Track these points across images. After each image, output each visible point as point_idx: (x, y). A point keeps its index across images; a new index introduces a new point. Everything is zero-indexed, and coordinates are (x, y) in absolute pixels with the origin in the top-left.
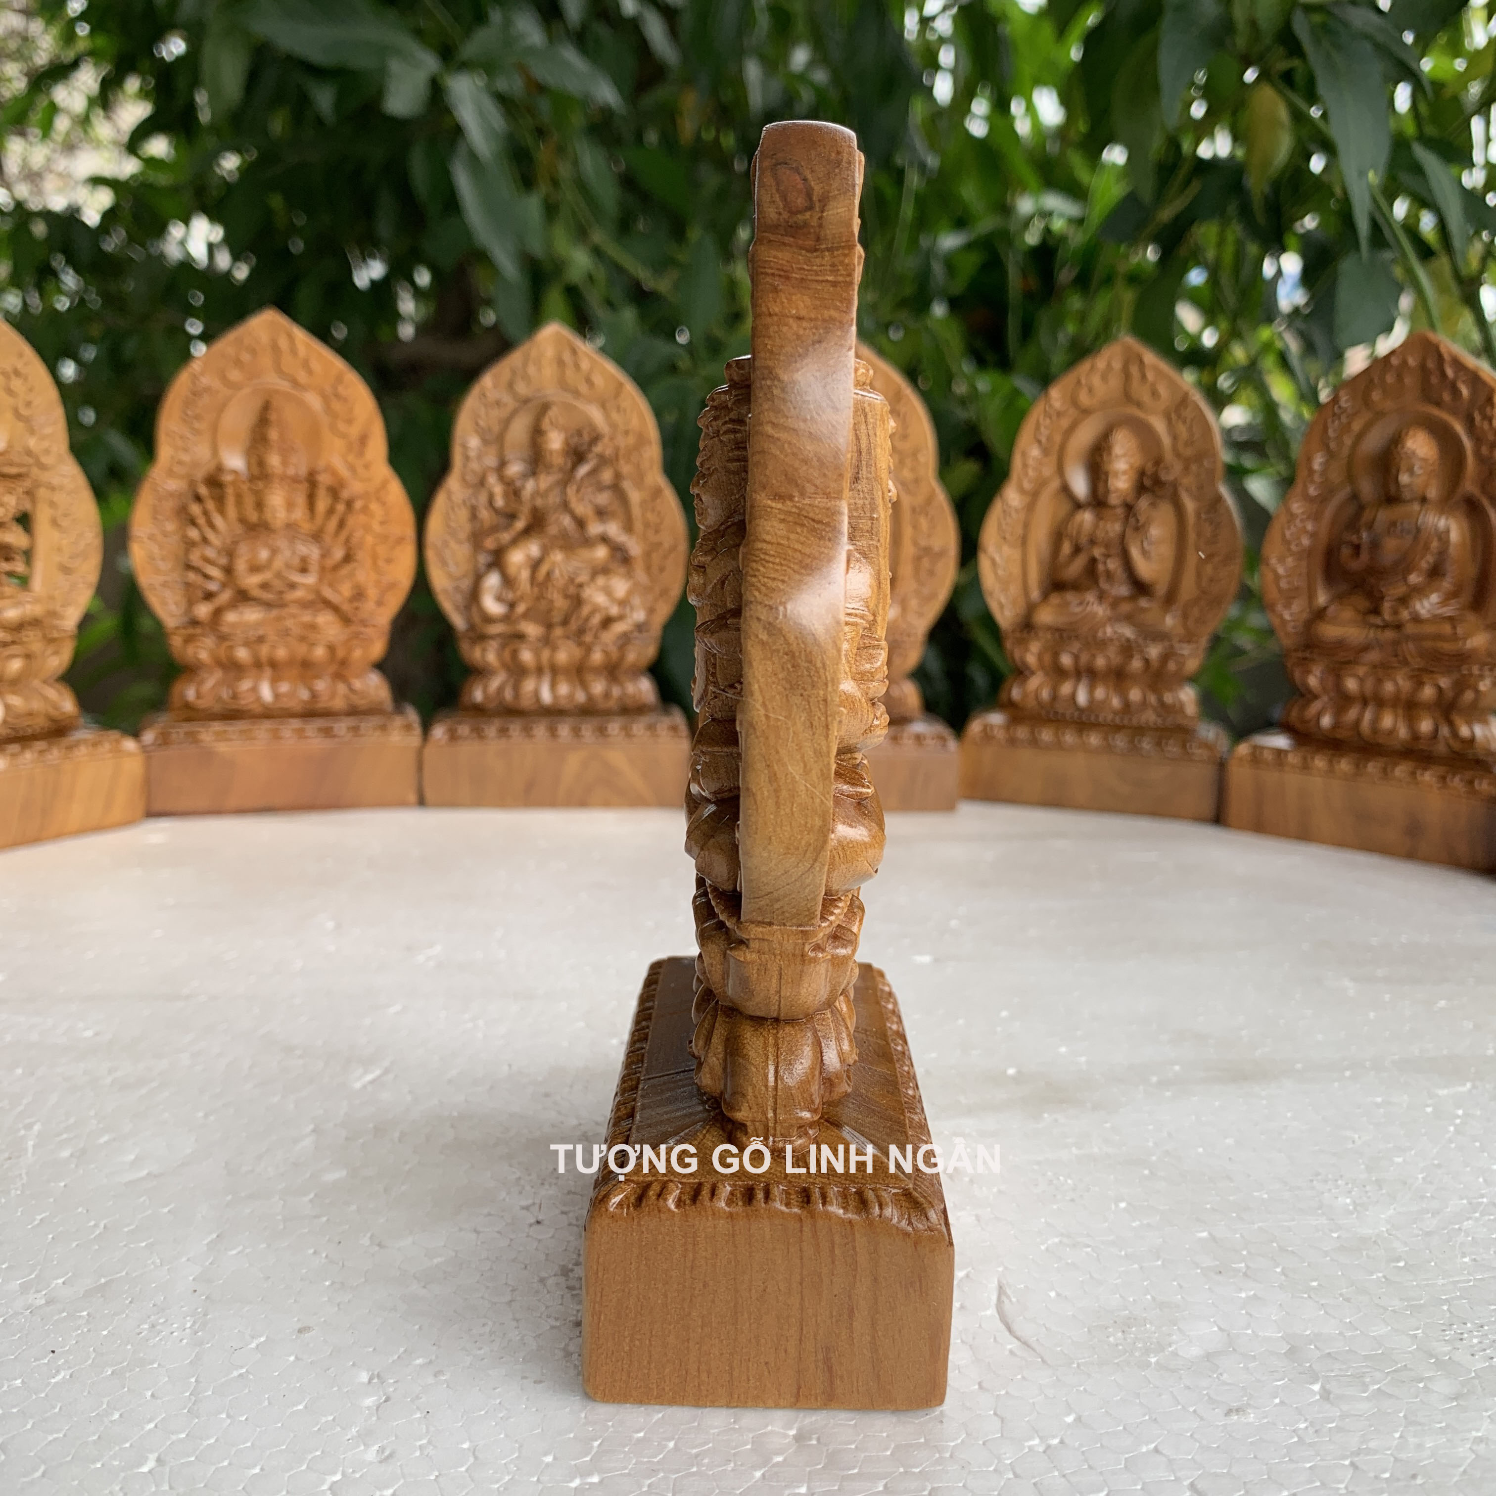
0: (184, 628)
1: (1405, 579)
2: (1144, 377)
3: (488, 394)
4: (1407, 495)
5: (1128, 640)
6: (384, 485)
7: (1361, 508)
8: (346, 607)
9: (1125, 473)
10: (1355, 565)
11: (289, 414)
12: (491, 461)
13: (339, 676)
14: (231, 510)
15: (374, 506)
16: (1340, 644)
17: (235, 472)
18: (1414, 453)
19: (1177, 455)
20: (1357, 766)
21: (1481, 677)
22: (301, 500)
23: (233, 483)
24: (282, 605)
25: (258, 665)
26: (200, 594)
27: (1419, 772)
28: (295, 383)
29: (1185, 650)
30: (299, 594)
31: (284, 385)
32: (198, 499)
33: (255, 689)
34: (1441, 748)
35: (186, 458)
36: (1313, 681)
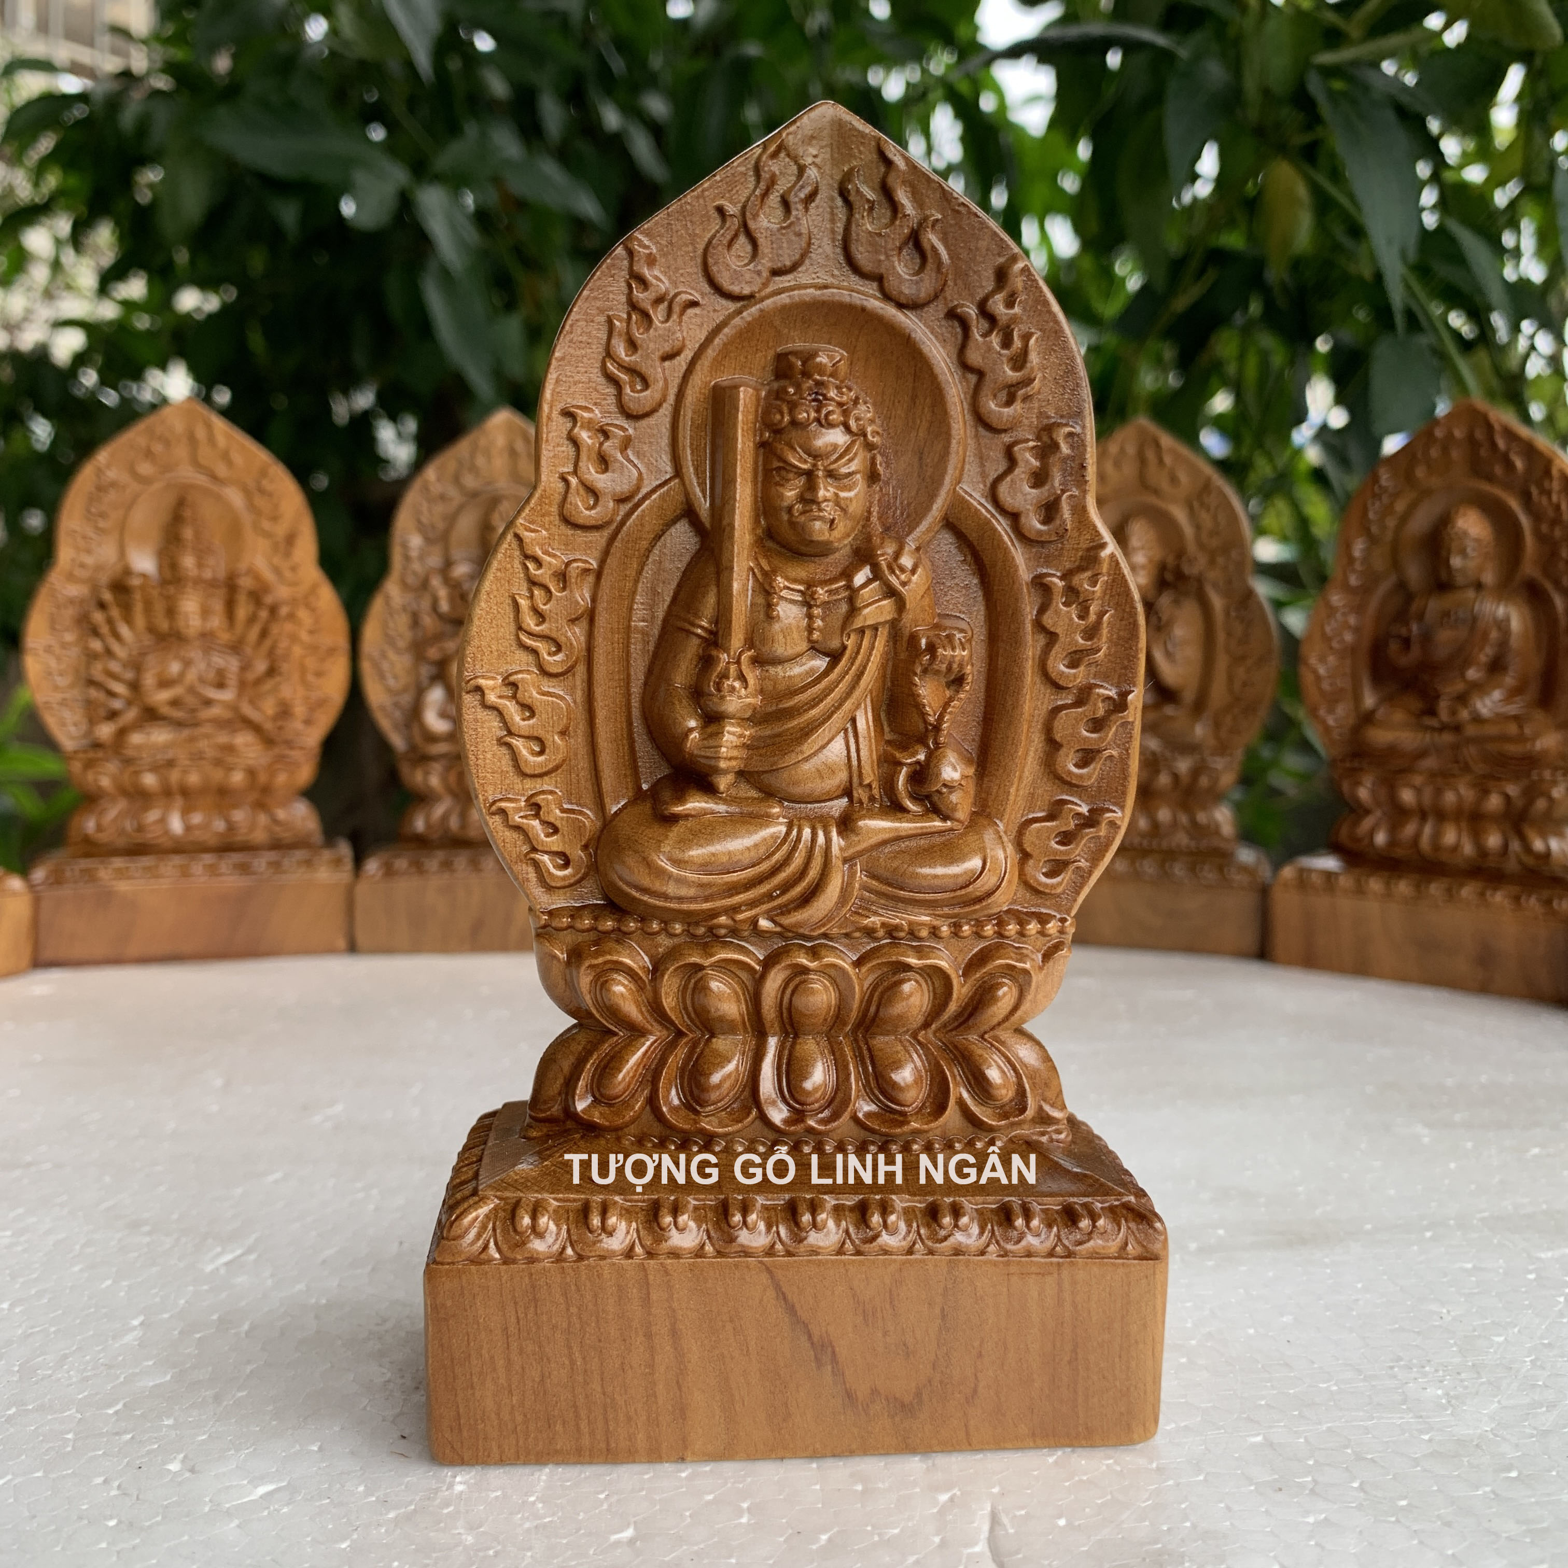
0: (85, 752)
1: (1463, 675)
2: (1161, 461)
3: (432, 489)
4: (1460, 580)
5: (1154, 754)
6: (313, 590)
7: (1409, 598)
8: (268, 726)
10: (1405, 661)
11: (207, 511)
12: (435, 560)
13: (260, 805)
14: (140, 620)
15: (303, 614)
16: (1392, 751)
17: (144, 576)
18: (1465, 533)
19: (1201, 546)
20: (1418, 887)
21: (1554, 783)
22: (218, 606)
23: (143, 588)
24: (196, 724)
25: (167, 792)
26: (102, 712)
27: (1488, 893)
28: (214, 477)
29: (1219, 763)
30: (215, 711)
31: (201, 480)
32: (102, 606)
33: (163, 821)
34: (1512, 866)
35: (89, 560)
36: (1363, 793)
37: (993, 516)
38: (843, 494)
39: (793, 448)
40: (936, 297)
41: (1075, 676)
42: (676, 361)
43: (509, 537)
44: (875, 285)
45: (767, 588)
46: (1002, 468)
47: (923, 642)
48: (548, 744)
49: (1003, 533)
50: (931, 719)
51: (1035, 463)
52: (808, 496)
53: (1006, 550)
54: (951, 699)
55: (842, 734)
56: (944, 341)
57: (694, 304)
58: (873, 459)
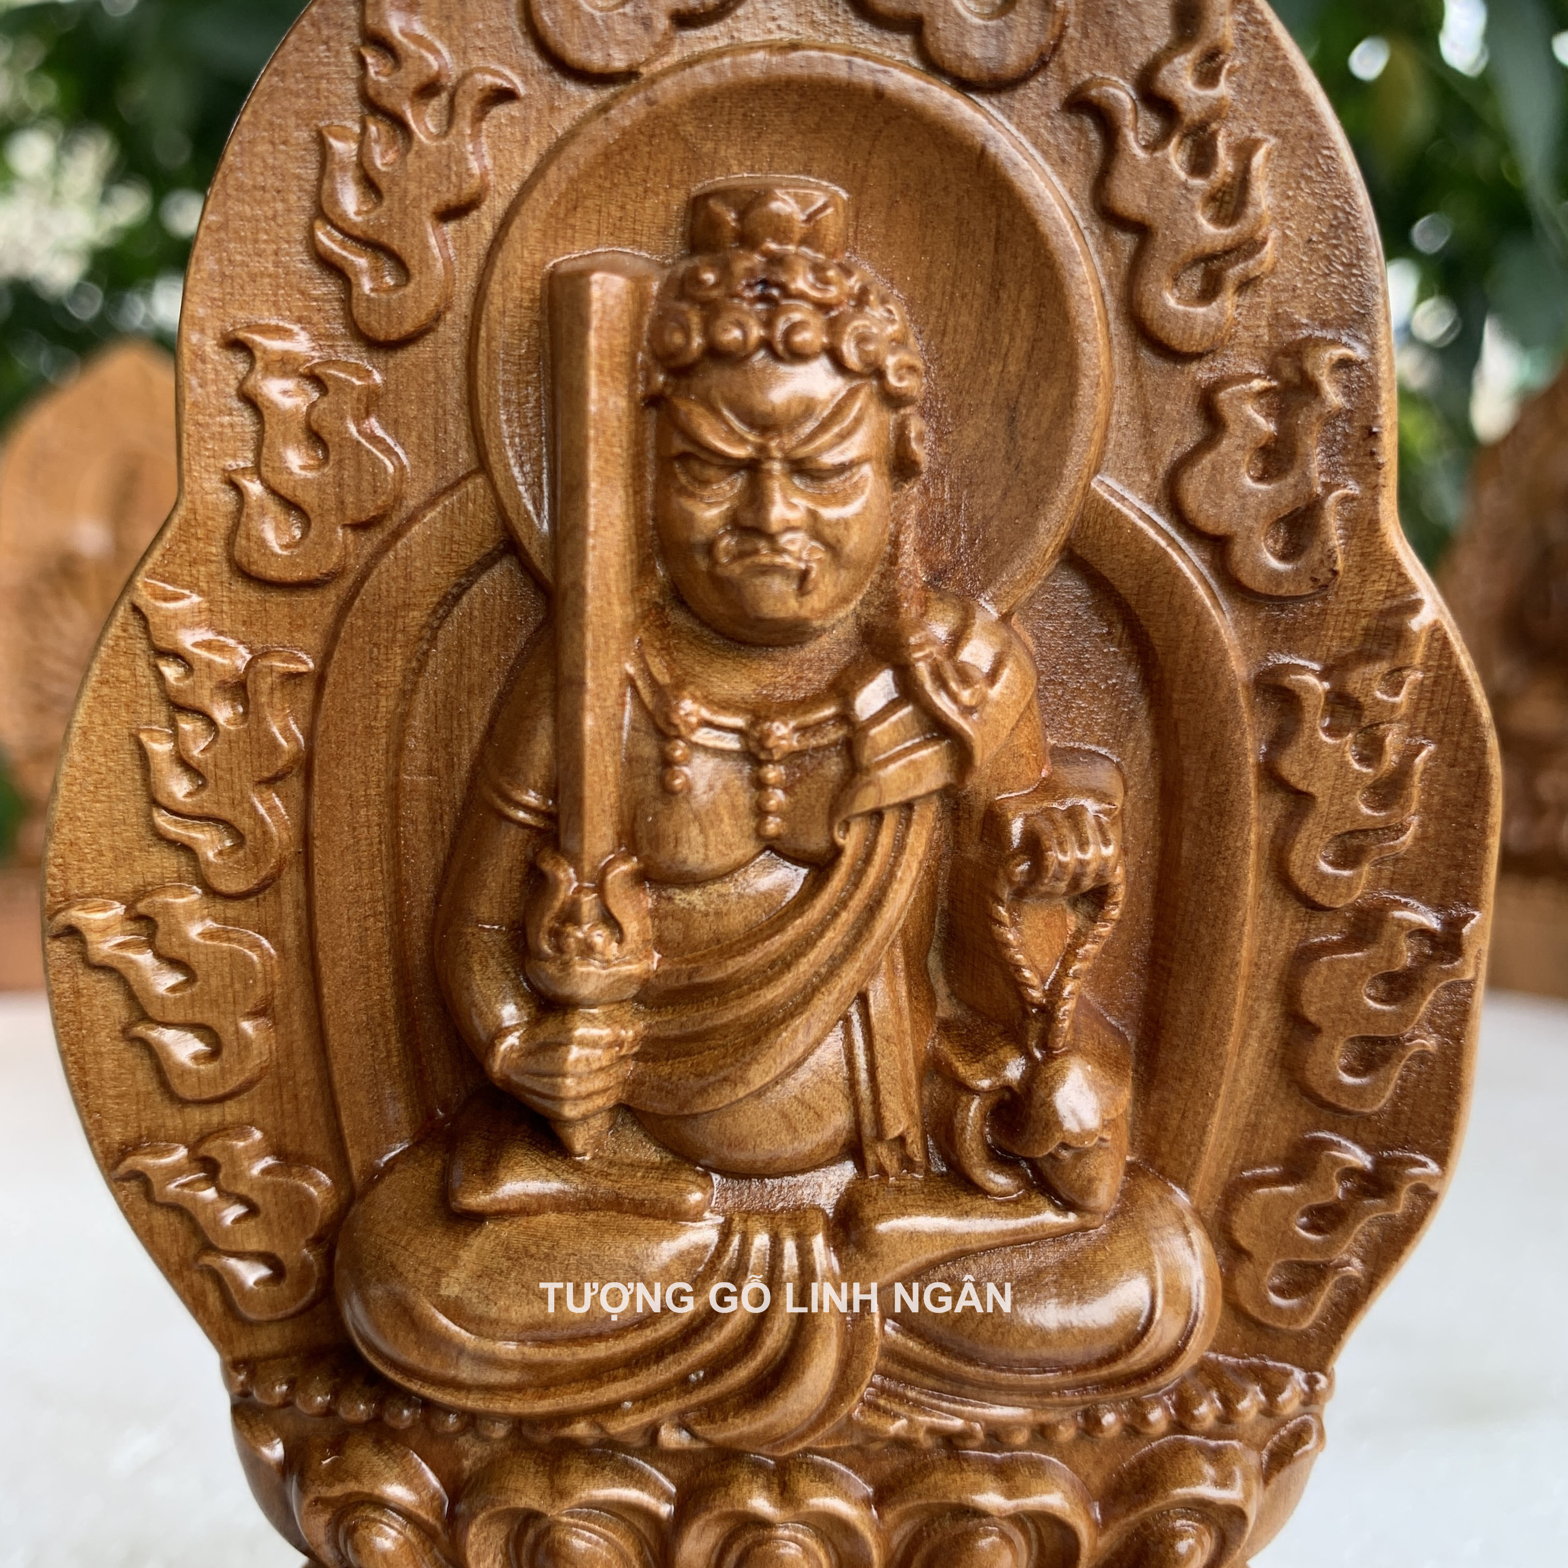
37: (1172, 541)
38: (829, 513)
39: (715, 412)
40: (1042, 64)
41: (1349, 882)
42: (468, 222)
43: (122, 612)
44: (906, 40)
45: (662, 724)
46: (1191, 438)
47: (1017, 828)
48: (227, 1037)
49: (1194, 580)
50: (1036, 994)
51: (1268, 427)
52: (748, 518)
53: (1201, 618)
54: (1079, 938)
55: (838, 1032)
56: (1061, 162)
57: (505, 95)
58: (901, 430)
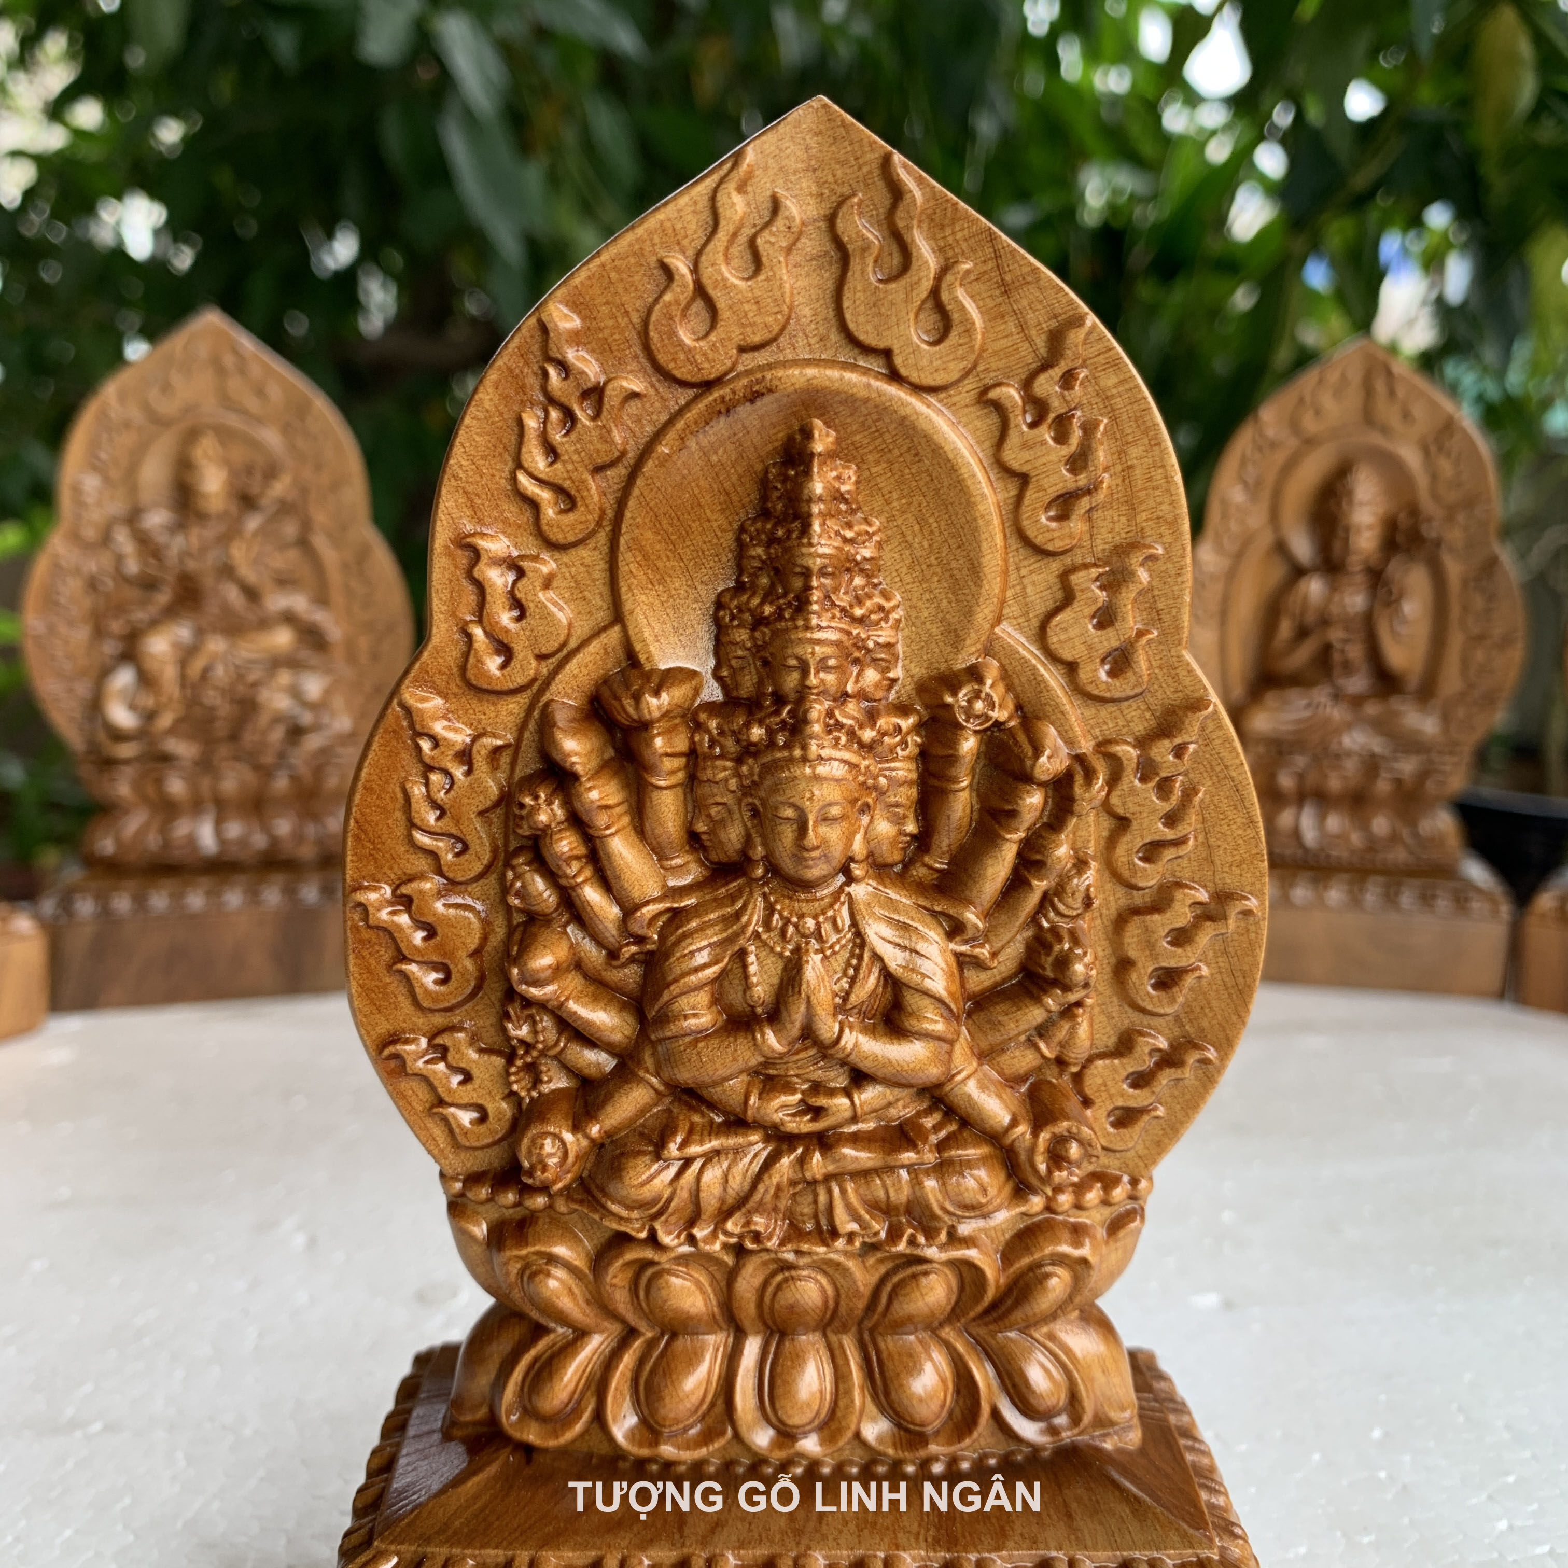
2: (1392, 393)
5: (1373, 756)
9: (1370, 527)
29: (1447, 764)
